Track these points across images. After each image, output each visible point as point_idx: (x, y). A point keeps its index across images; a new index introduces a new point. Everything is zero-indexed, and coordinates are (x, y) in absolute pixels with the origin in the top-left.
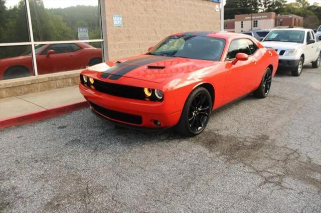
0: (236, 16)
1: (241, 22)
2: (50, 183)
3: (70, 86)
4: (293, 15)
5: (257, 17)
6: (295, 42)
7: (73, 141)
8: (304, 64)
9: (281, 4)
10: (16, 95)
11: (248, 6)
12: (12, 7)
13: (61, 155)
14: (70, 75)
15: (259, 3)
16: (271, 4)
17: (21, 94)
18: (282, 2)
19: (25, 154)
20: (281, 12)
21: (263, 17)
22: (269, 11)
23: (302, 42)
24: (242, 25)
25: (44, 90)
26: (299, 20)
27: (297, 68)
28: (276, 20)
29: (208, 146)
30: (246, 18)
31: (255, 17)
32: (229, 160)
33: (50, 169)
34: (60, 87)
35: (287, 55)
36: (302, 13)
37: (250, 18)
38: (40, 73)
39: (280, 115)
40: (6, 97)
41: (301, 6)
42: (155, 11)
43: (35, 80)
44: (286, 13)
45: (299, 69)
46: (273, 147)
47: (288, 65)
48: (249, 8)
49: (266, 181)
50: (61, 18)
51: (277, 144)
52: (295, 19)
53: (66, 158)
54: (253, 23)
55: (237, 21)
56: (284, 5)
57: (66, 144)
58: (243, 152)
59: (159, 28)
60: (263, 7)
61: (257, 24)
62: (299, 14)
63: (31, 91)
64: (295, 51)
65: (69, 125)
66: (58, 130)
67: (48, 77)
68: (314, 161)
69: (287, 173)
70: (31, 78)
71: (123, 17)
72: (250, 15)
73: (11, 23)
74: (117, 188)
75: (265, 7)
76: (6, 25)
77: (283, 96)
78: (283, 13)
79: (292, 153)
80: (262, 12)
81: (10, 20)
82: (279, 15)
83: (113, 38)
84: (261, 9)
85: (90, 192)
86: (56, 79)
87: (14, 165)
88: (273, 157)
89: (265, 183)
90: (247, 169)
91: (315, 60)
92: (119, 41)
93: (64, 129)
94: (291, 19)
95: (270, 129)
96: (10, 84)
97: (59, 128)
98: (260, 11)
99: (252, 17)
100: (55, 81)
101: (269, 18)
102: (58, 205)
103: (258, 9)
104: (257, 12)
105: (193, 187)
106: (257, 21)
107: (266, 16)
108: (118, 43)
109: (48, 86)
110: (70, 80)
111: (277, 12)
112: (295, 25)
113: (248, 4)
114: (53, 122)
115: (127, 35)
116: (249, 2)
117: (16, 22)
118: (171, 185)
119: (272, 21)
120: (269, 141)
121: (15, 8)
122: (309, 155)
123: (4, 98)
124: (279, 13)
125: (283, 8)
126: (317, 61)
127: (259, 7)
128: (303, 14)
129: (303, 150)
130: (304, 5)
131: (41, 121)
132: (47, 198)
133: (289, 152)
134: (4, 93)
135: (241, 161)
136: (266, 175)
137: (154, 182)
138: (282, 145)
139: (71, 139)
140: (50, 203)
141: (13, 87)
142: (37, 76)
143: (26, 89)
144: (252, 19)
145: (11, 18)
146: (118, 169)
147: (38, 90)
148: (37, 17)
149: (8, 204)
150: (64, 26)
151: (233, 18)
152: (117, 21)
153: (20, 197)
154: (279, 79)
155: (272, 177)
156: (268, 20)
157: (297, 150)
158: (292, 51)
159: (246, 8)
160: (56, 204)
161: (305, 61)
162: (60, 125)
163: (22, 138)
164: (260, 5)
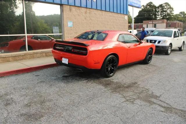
0: (144, 21)
1: (146, 25)
2: (28, 97)
3: (44, 57)
4: (177, 21)
5: (156, 22)
6: (167, 36)
7: (41, 82)
8: (172, 49)
9: (170, 15)
10: (16, 60)
11: (151, 16)
12: (18, 15)
13: (34, 87)
14: (44, 51)
15: (157, 14)
16: (164, 15)
17: (19, 60)
18: (171, 14)
19: (18, 86)
20: (171, 19)
21: (159, 22)
22: (163, 18)
23: (171, 37)
24: (147, 26)
25: (30, 59)
26: (181, 24)
27: (168, 50)
28: (167, 24)
29: (105, 86)
30: (150, 23)
31: (155, 22)
32: (112, 92)
33: (29, 92)
34: (39, 57)
35: (162, 43)
36: (182, 20)
37: (152, 22)
38: (29, 50)
39: (148, 74)
40: (12, 61)
41: (182, 16)
42: (91, 19)
43: (26, 53)
44: (173, 20)
45: (169, 52)
46: (137, 87)
47: (162, 49)
48: (151, 17)
49: (127, 101)
50: (43, 21)
51: (140, 86)
52: (178, 24)
53: (37, 88)
54: (153, 25)
55: (144, 24)
56: (172, 15)
57: (38, 83)
58: (122, 89)
59: (93, 28)
60: (160, 16)
61: (156, 26)
62: (180, 21)
63: (24, 59)
64: (166, 41)
65: (40, 75)
66: (35, 77)
67: (33, 52)
68: (154, 94)
69: (139, 98)
70: (25, 52)
71: (73, 22)
72: (152, 21)
73: (17, 23)
74: (57, 100)
75: (161, 16)
76: (14, 24)
77: (155, 65)
78: (171, 20)
79: (145, 90)
80: (159, 19)
81: (17, 22)
82: (169, 21)
83: (68, 33)
84: (159, 17)
85: (45, 101)
86: (37, 53)
87: (13, 90)
88: (135, 92)
89: (126, 101)
90: (120, 96)
91: (180, 46)
92: (70, 34)
93: (38, 76)
94: (176, 23)
95: (140, 80)
96: (14, 55)
97: (35, 76)
98: (158, 18)
99: (153, 22)
100: (36, 54)
101: (163, 22)
102: (30, 105)
103: (157, 18)
104: (156, 19)
105: (91, 102)
106: (156, 25)
107: (161, 22)
108: (70, 35)
109: (32, 57)
110: (44, 54)
111: (168, 19)
112: (178, 27)
113: (151, 15)
114: (33, 73)
115: (75, 31)
116: (152, 13)
117: (20, 23)
118: (82, 100)
119: (165, 24)
120: (137, 85)
121: (20, 15)
122: (154, 91)
123: (10, 61)
124: (169, 20)
125: (171, 17)
126: (181, 47)
127: (158, 16)
128: (184, 21)
129: (151, 89)
130: (184, 15)
131: (28, 73)
132: (26, 103)
133: (144, 89)
134: (11, 59)
135: (119, 92)
136: (128, 98)
137: (74, 99)
138: (142, 86)
139: (40, 80)
140: (27, 105)
141: (15, 56)
142: (27, 51)
143: (21, 58)
144: (153, 23)
145: (17, 21)
146: (59, 93)
147: (27, 58)
148: (31, 20)
149: (9, 104)
150: (45, 26)
151: (142, 22)
152: (70, 24)
153: (14, 102)
154: (157, 56)
155: (131, 99)
156: (162, 24)
157: (148, 89)
158: (165, 41)
159: (149, 17)
160: (29, 105)
161: (173, 47)
162: (36, 75)
163: (18, 80)
164: (158, 15)
